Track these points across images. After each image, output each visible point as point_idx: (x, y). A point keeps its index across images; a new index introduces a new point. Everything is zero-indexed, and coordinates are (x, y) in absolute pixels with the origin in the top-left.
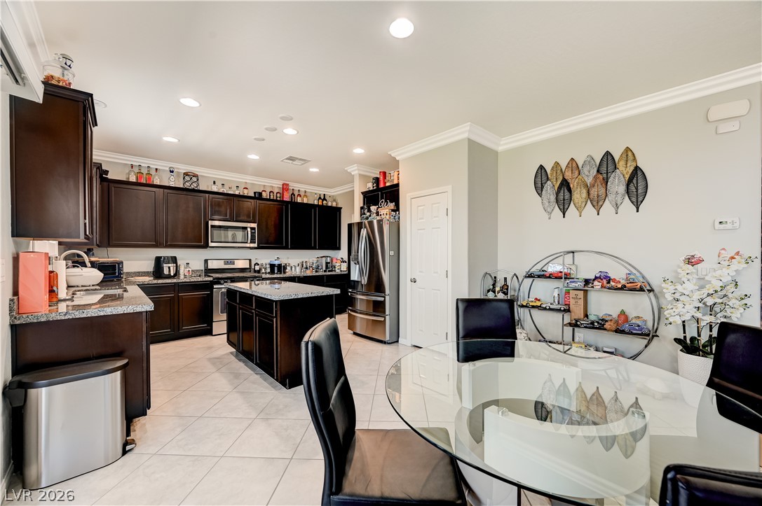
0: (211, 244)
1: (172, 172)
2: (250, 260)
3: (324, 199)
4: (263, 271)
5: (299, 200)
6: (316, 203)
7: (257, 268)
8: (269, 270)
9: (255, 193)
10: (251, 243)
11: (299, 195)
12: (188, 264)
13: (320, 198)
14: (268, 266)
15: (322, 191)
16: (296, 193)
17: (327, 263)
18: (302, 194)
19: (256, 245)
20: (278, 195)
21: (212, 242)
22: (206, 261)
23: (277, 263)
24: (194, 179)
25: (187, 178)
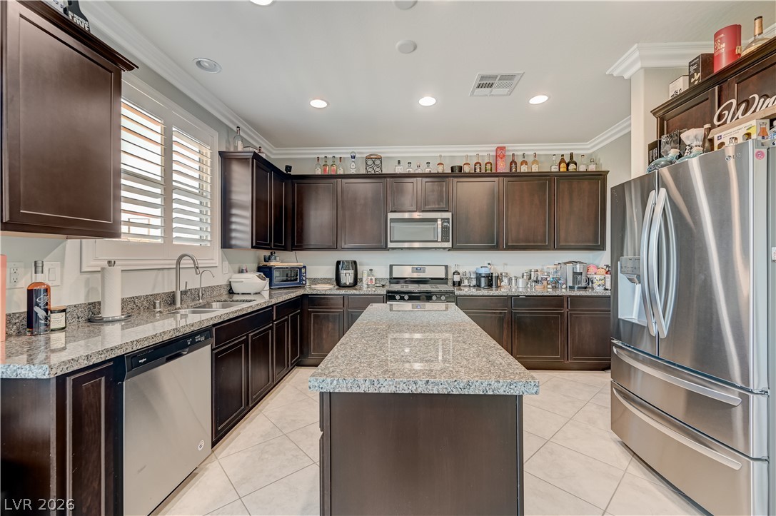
0: (390, 245)
1: (353, 157)
2: (446, 267)
3: (572, 161)
4: (466, 283)
5: (524, 169)
6: (555, 169)
7: (457, 278)
8: (474, 282)
9: (452, 168)
10: (442, 241)
11: (524, 162)
12: (371, 270)
13: (562, 161)
14: (473, 276)
15: (565, 149)
16: (519, 160)
17: (575, 274)
18: (530, 160)
19: (449, 245)
20: (488, 167)
21: (391, 241)
22: (391, 266)
23: (484, 271)
24: (378, 162)
25: (370, 162)
